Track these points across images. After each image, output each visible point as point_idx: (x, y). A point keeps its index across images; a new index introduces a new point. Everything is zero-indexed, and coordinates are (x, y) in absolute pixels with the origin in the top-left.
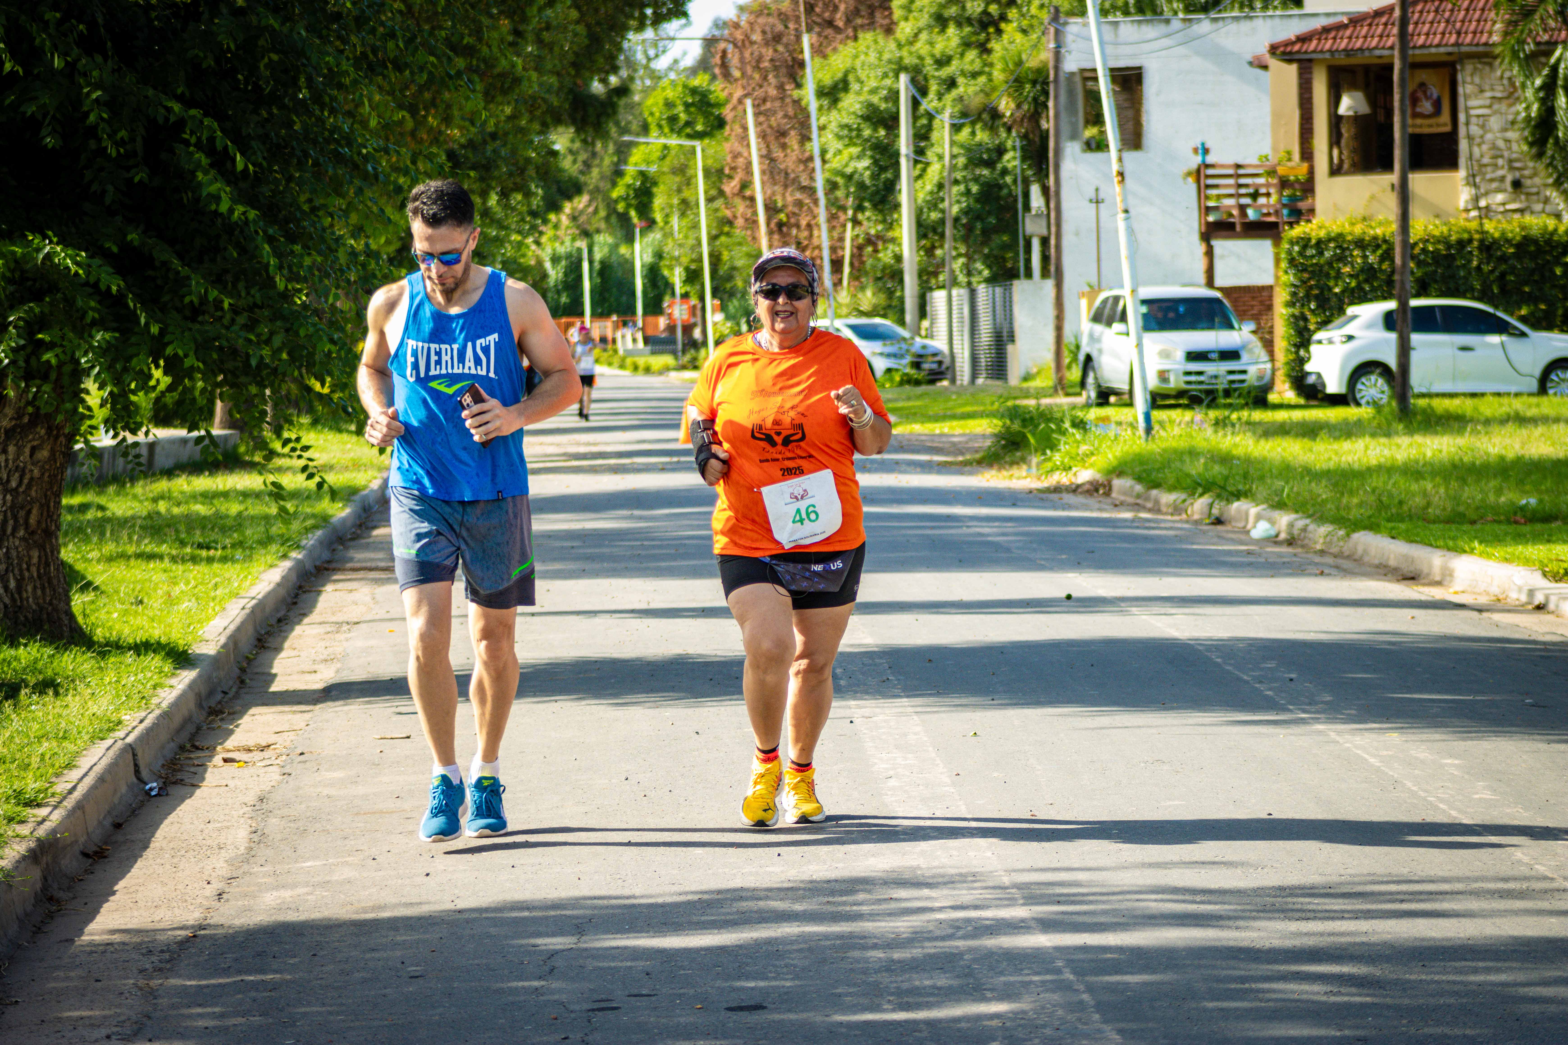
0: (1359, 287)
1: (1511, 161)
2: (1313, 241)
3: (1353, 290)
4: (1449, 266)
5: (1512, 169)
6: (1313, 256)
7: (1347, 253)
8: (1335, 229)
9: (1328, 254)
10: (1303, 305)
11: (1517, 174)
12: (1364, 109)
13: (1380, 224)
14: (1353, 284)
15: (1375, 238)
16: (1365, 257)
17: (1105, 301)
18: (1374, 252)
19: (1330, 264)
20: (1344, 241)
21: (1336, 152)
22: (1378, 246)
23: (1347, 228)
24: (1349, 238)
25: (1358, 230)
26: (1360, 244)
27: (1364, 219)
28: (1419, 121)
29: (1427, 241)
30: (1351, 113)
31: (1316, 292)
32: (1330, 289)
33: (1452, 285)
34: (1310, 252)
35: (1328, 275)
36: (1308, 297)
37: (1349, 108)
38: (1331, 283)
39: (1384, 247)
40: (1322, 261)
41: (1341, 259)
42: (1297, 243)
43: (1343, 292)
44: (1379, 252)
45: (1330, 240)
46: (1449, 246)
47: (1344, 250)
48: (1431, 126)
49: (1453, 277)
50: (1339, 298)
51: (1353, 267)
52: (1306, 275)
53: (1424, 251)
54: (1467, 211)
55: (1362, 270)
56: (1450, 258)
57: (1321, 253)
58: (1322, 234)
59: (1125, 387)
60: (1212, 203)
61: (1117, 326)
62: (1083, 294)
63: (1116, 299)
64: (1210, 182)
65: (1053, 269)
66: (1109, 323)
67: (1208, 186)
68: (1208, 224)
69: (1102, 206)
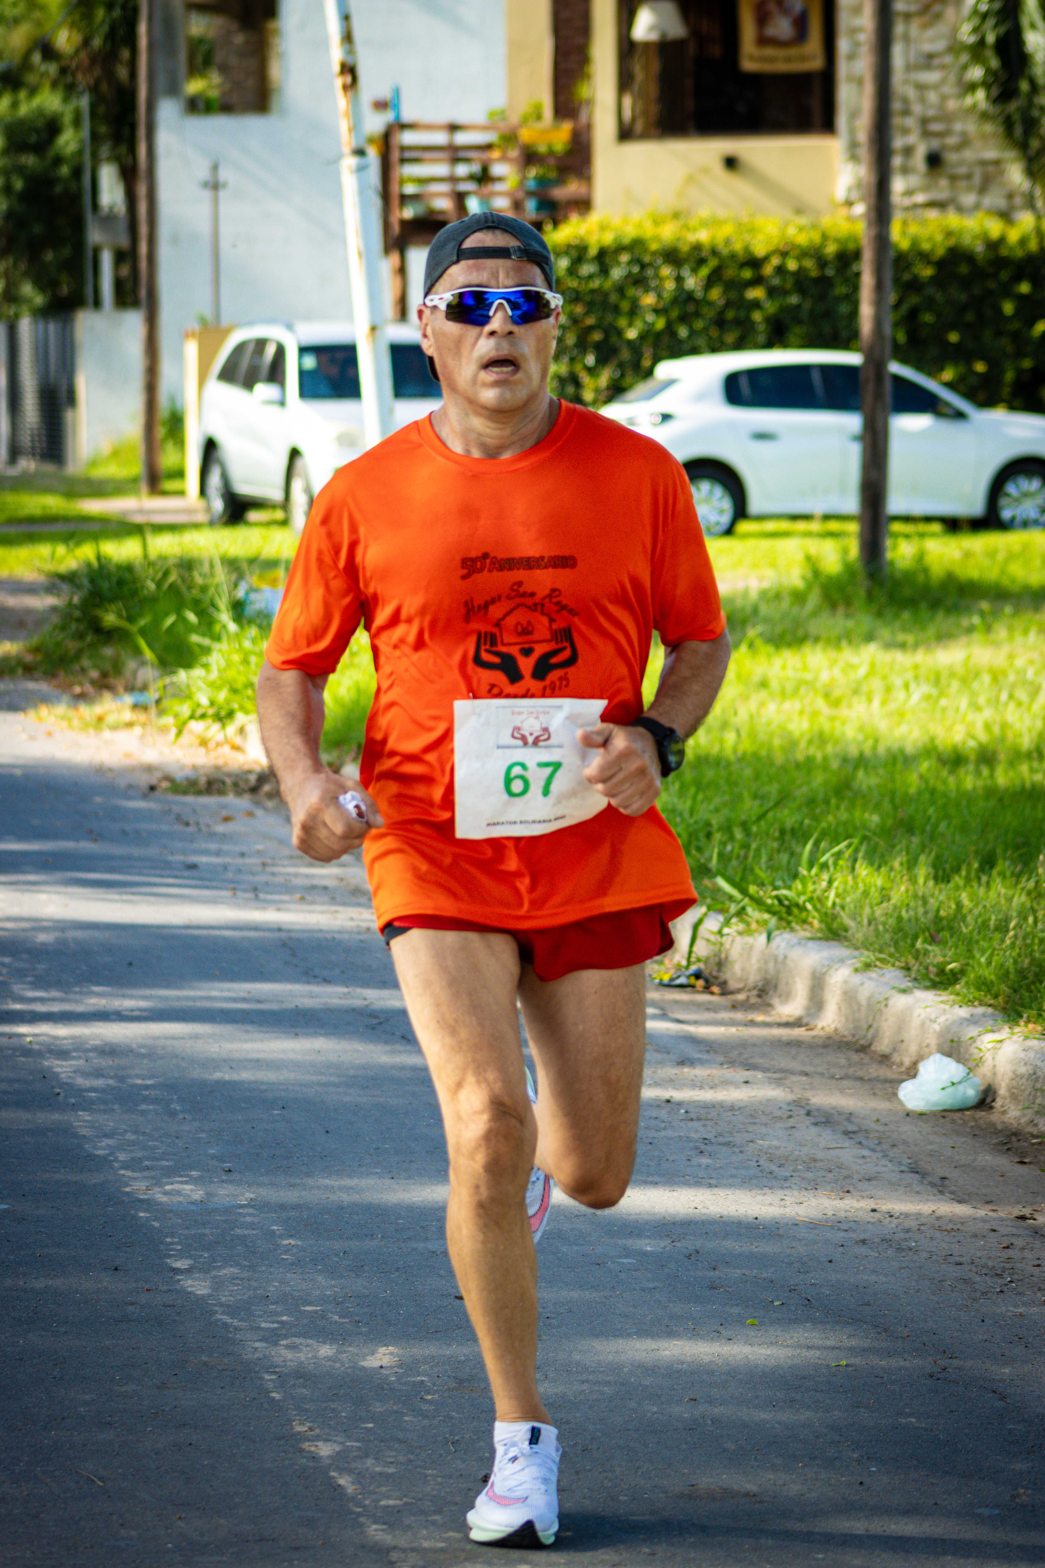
0: (670, 329)
1: (924, 122)
2: (593, 252)
3: (659, 335)
4: (822, 297)
5: (926, 134)
6: (591, 277)
7: (650, 272)
8: (630, 233)
9: (617, 274)
10: (572, 360)
11: (935, 144)
12: (677, 29)
13: (705, 224)
14: (660, 324)
15: (697, 247)
16: (679, 279)
17: (240, 349)
18: (695, 270)
19: (621, 290)
20: (646, 250)
21: (627, 102)
22: (702, 262)
23: (648, 231)
24: (654, 246)
25: (667, 233)
26: (672, 256)
27: (676, 215)
28: (769, 51)
29: (784, 254)
30: (653, 37)
31: (597, 336)
32: (620, 333)
33: (827, 329)
34: (587, 269)
35: (616, 309)
36: (582, 345)
37: (652, 28)
38: (622, 322)
39: (713, 263)
40: (608, 285)
41: (639, 281)
42: (567, 253)
43: (642, 337)
44: (704, 272)
45: (620, 248)
46: (822, 262)
47: (643, 266)
48: (788, 60)
49: (828, 314)
50: (635, 347)
51: (660, 296)
52: (579, 309)
53: (780, 270)
54: (849, 203)
55: (675, 301)
56: (823, 282)
57: (604, 271)
58: (608, 239)
59: (276, 494)
60: (410, 189)
61: (264, 390)
62: (193, 335)
63: (261, 344)
64: (407, 155)
65: (143, 293)
66: (249, 384)
67: (403, 161)
68: (404, 223)
69: (222, 194)
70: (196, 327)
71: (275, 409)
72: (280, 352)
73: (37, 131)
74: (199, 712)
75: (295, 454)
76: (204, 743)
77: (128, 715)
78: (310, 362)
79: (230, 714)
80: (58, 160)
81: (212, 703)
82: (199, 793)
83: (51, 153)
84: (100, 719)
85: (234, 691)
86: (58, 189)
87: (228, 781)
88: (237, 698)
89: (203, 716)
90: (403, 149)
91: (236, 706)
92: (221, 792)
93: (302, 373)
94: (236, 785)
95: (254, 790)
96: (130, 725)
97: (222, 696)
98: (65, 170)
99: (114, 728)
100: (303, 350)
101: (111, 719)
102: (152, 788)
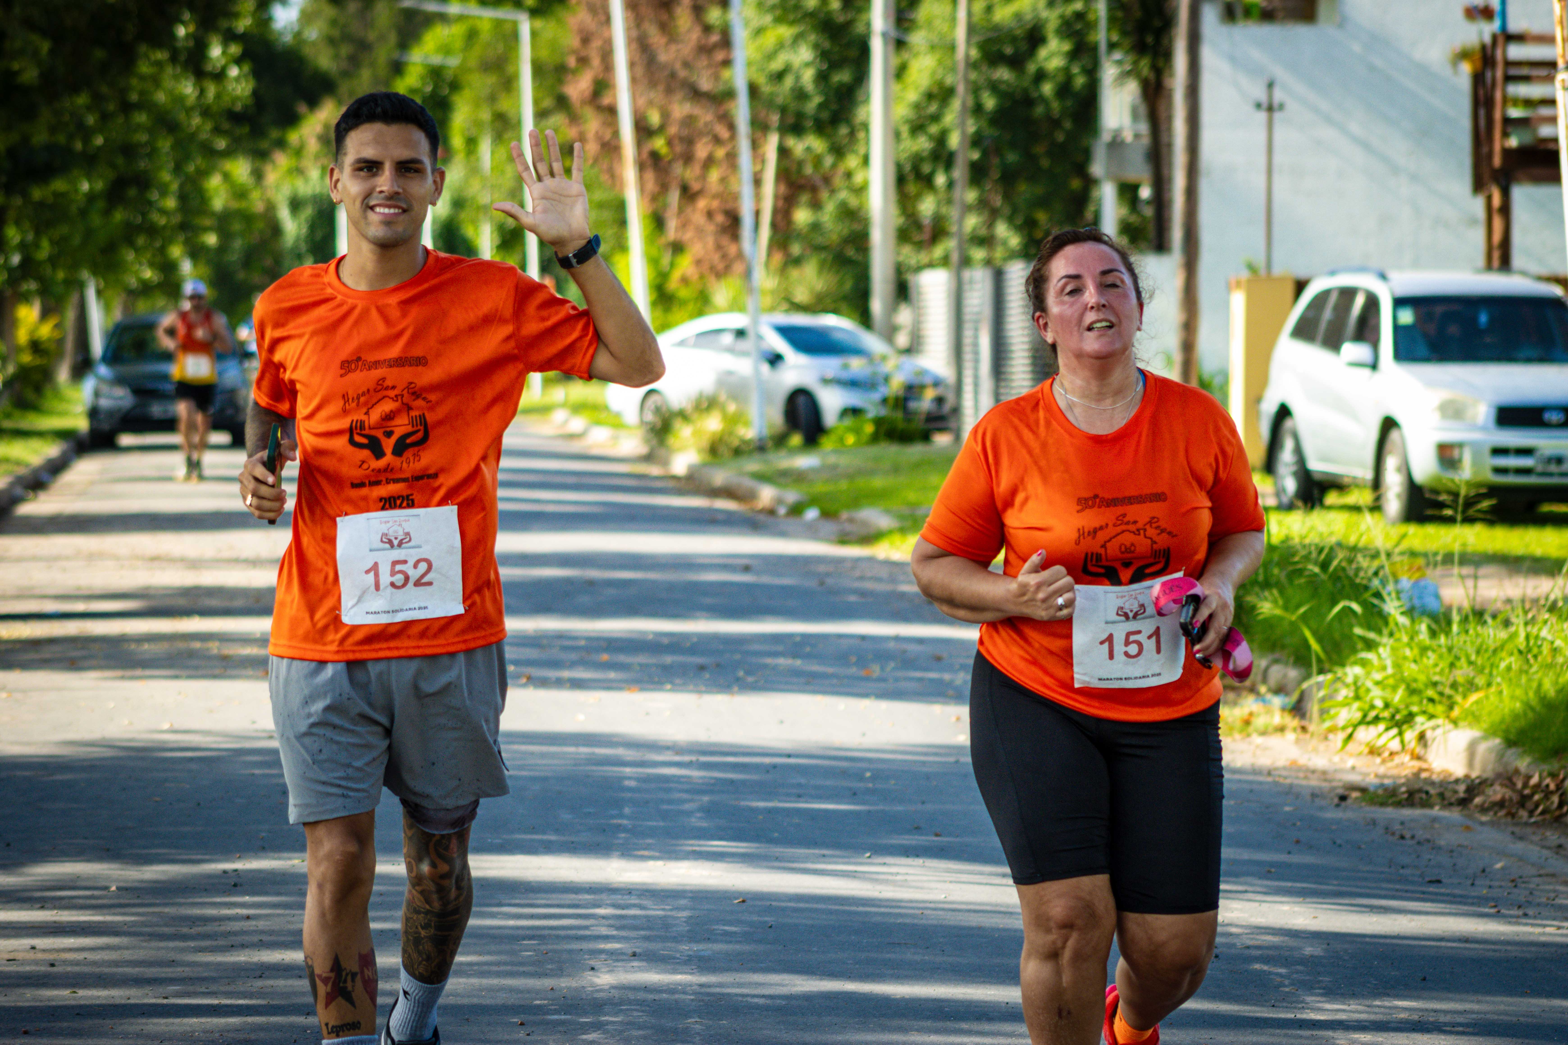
17: (1321, 299)
60: (1515, 113)
61: (1352, 350)
62: (1238, 284)
63: (1348, 294)
64: (1513, 72)
65: (1177, 234)
66: (1333, 342)
67: (1509, 79)
68: (1507, 153)
69: (1277, 116)
70: (1245, 275)
71: (1366, 372)
72: (1372, 303)
73: (1014, 40)
74: (1372, 714)
75: (1389, 424)
76: (1373, 751)
77: (1277, 718)
78: (1407, 317)
79: (1410, 718)
80: (1041, 76)
81: (1387, 706)
82: (1399, 804)
83: (1031, 68)
84: (1247, 722)
85: (1412, 691)
86: (1039, 110)
87: (1432, 791)
88: (1415, 699)
89: (1377, 719)
90: (1508, 64)
91: (1415, 709)
92: (1426, 804)
93: (1398, 329)
94: (1442, 795)
95: (1463, 802)
96: (1281, 729)
97: (1398, 697)
98: (1047, 89)
99: (1264, 733)
100: (1400, 302)
101: (1259, 722)
102: (1343, 798)
